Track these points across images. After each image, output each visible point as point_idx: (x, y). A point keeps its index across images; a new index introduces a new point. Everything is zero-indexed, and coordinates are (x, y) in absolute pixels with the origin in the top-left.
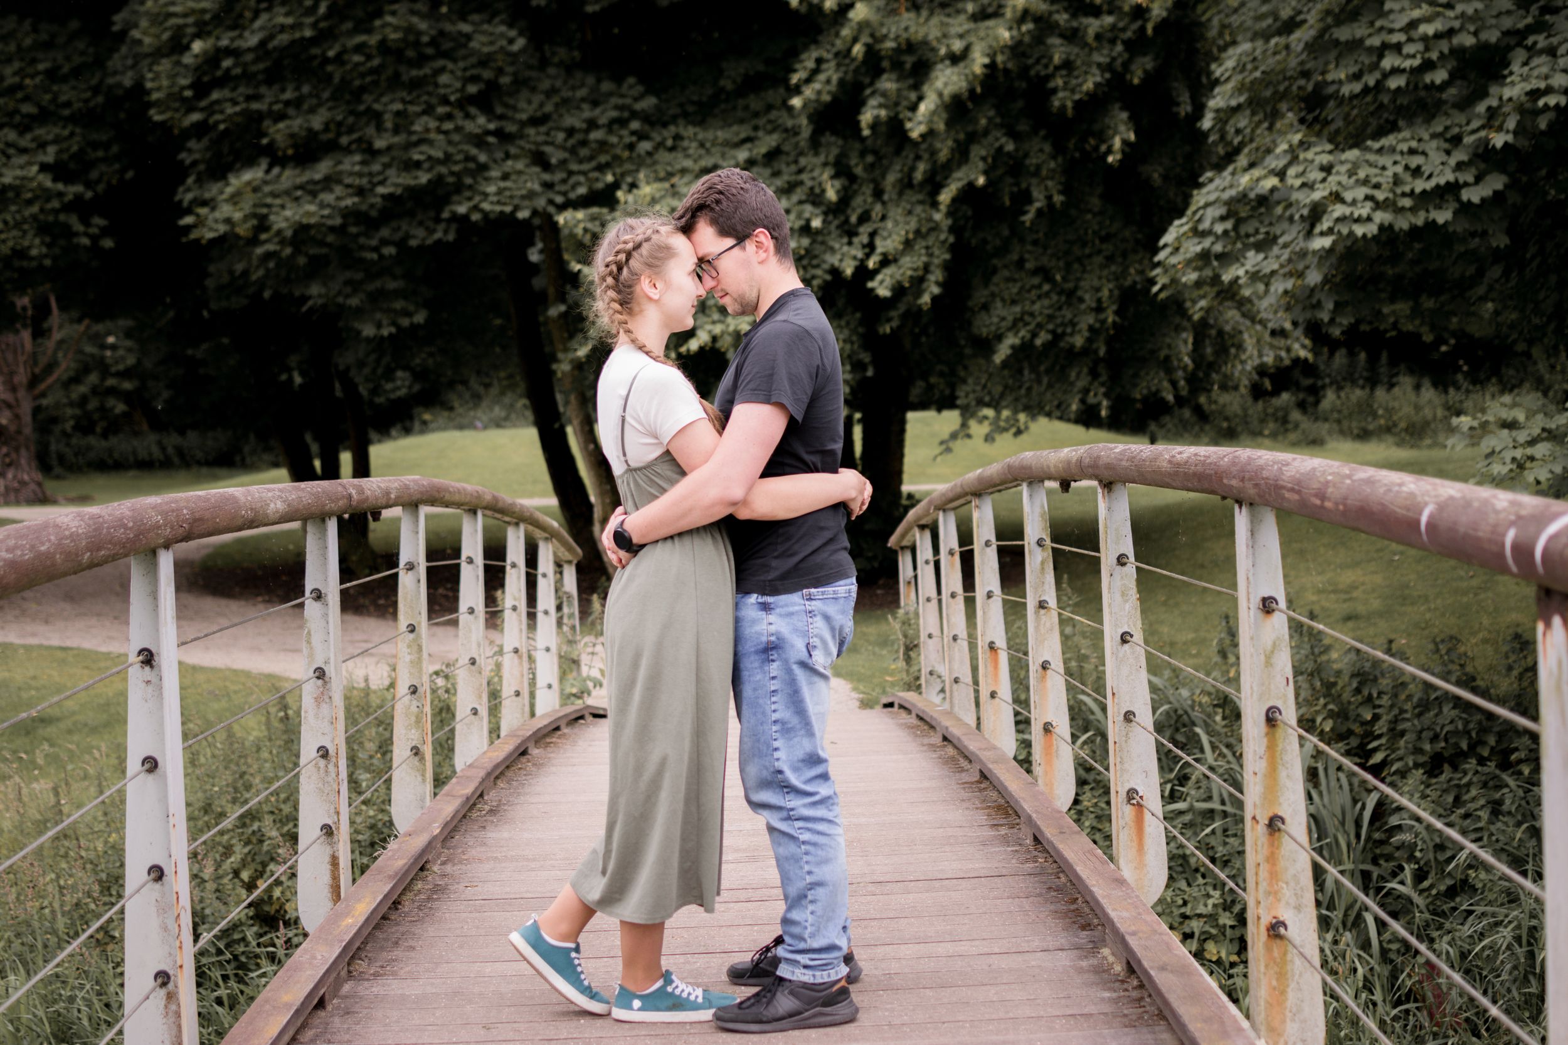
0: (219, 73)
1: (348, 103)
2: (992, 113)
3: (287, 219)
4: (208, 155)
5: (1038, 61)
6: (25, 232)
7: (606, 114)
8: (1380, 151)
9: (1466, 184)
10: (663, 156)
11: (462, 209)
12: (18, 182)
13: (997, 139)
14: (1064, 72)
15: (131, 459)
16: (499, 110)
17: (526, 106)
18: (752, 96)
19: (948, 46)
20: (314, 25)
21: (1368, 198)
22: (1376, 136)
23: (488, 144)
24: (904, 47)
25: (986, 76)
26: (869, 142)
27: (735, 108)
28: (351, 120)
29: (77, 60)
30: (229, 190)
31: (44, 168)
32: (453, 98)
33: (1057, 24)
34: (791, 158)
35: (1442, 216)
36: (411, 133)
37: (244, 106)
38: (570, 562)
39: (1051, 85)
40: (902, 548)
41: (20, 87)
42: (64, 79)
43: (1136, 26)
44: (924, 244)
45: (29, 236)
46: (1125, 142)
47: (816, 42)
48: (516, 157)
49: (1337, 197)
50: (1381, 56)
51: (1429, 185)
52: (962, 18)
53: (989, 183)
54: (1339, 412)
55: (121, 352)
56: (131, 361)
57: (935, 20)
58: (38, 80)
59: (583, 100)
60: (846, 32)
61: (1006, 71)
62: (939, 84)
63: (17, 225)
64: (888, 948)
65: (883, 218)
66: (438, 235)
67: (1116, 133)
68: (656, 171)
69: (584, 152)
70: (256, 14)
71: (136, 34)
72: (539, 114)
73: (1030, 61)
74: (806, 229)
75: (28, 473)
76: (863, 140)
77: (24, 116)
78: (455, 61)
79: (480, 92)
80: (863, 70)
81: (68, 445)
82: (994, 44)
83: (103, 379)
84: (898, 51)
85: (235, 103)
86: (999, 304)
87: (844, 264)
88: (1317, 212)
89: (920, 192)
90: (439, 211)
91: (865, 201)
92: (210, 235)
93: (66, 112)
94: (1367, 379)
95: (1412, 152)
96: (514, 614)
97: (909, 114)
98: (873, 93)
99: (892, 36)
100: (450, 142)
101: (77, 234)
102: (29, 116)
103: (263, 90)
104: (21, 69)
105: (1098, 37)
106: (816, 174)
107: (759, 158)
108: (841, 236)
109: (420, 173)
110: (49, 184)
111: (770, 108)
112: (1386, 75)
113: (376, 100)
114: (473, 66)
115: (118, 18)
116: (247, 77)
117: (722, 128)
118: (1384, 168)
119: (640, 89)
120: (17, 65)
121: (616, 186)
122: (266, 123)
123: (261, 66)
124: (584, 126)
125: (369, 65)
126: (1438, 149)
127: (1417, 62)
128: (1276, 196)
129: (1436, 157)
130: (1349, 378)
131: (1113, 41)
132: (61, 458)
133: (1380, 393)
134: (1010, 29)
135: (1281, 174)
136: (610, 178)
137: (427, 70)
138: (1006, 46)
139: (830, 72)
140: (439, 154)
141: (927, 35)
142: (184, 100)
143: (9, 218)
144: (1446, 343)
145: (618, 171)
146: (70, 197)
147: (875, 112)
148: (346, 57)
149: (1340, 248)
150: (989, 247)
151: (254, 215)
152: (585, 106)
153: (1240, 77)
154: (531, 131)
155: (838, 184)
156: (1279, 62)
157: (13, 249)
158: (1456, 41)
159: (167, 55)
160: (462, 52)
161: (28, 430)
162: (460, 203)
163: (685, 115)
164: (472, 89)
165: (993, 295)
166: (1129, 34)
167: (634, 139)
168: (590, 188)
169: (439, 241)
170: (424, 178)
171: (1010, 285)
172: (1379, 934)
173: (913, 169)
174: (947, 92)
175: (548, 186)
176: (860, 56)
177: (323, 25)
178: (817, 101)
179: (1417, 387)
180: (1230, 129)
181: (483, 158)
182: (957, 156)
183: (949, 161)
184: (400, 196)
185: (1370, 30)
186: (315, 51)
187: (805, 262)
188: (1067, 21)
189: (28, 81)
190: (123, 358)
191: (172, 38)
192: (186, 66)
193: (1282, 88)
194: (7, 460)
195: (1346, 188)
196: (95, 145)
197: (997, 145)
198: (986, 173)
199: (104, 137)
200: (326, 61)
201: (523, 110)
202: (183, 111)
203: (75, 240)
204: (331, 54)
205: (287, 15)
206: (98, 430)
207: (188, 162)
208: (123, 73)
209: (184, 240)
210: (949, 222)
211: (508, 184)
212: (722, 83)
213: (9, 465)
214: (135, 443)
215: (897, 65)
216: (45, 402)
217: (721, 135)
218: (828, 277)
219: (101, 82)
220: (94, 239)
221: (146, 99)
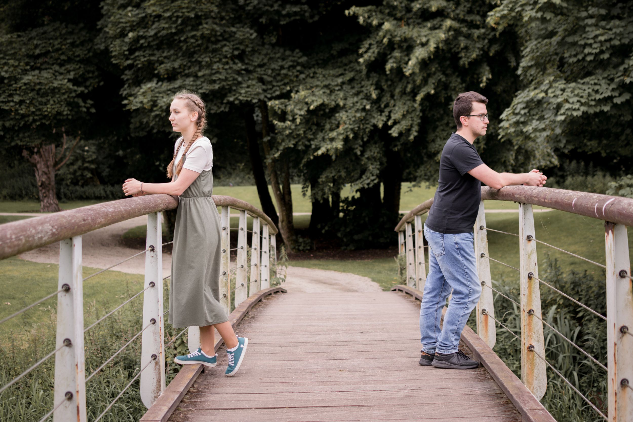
0: (139, 45)
1: (189, 57)
2: (437, 66)
3: (164, 102)
4: (133, 77)
5: (455, 46)
6: (61, 105)
7: (287, 64)
8: (583, 83)
9: (615, 97)
10: (309, 80)
11: (231, 99)
12: (59, 86)
13: (439, 76)
14: (465, 51)
15: (93, 195)
16: (246, 61)
17: (257, 60)
18: (344, 58)
19: (420, 40)
20: (176, 28)
21: (578, 101)
22: (582, 79)
23: (242, 74)
24: (403, 39)
25: (436, 52)
26: (389, 76)
27: (337, 62)
28: (189, 64)
29: (82, 38)
30: (142, 91)
31: (69, 80)
32: (229, 56)
33: (462, 32)
34: (359, 82)
35: (606, 109)
36: (212, 69)
37: (148, 58)
38: (273, 234)
39: (460, 55)
40: (400, 231)
41: (60, 49)
42: (77, 46)
43: (493, 34)
44: (410, 116)
45: (63, 107)
46: (488, 79)
47: (369, 37)
48: (253, 79)
49: (567, 101)
50: (584, 48)
51: (601, 97)
52: (426, 29)
53: (436, 93)
54: (573, 185)
55: (90, 153)
56: (94, 157)
57: (415, 30)
58: (67, 46)
59: (279, 58)
60: (381, 34)
61: (443, 50)
62: (417, 54)
63: (59, 102)
64: (398, 359)
65: (394, 106)
66: (222, 109)
67: (484, 75)
68: (306, 86)
69: (279, 78)
70: (153, 23)
71: (107, 29)
72: (262, 63)
73: (452, 46)
74: (364, 109)
75: (53, 200)
76: (387, 75)
77: (61, 60)
78: (229, 42)
79: (239, 54)
80: (387, 48)
81: (68, 189)
82: (439, 40)
83: (83, 164)
84: (401, 41)
85: (144, 57)
86: (439, 140)
87: (378, 123)
88: (559, 106)
89: (409, 96)
90: (223, 100)
91: (387, 99)
92: (134, 108)
93: (78, 59)
94: (584, 173)
95: (595, 84)
96: (255, 251)
97: (405, 66)
98: (391, 58)
99: (399, 35)
100: (227, 73)
101: (81, 107)
102: (64, 60)
103: (156, 52)
104: (61, 42)
105: (478, 37)
106: (368, 88)
107: (346, 81)
108: (377, 112)
109: (216, 85)
110: (71, 87)
111: (351, 62)
112: (586, 56)
113: (199, 57)
114: (237, 44)
115: (99, 23)
116: (150, 46)
117: (332, 70)
118: (584, 90)
119: (301, 54)
120: (59, 40)
121: (290, 91)
122: (156, 65)
123: (155, 43)
124: (279, 68)
125: (197, 43)
126: (605, 83)
127: (597, 51)
128: (544, 100)
129: (604, 86)
130: (577, 172)
131: (484, 39)
132: (65, 195)
133: (589, 178)
134: (445, 34)
135: (546, 92)
136: (288, 88)
137: (219, 46)
138: (443, 40)
139: (374, 49)
140: (223, 78)
141: (412, 35)
142: (125, 55)
143: (56, 100)
144: (616, 158)
145: (292, 85)
146: (79, 92)
147: (392, 65)
148: (188, 40)
149: (568, 120)
150: (435, 117)
151: (152, 100)
152: (279, 60)
153: (531, 55)
154: (259, 70)
155: (377, 92)
156: (547, 49)
157: (57, 112)
158: (612, 43)
159: (118, 38)
160: (233, 39)
161: (53, 183)
162: (231, 97)
163: (318, 64)
164: (236, 53)
165: (436, 136)
166: (490, 37)
167: (298, 73)
168: (281, 92)
169: (222, 111)
170: (217, 87)
171: (443, 132)
172: (579, 380)
173: (406, 87)
174: (420, 57)
175: (265, 91)
176: (386, 43)
177: (179, 27)
178: (369, 60)
179: (604, 176)
180: (528, 74)
181: (240, 79)
182: (423, 82)
183: (420, 84)
184: (208, 94)
185: (580, 38)
186: (176, 38)
187: (363, 122)
188: (466, 31)
189: (63, 47)
190: (91, 156)
191: (121, 31)
192: (126, 42)
193: (547, 59)
194: (45, 195)
195: (570, 97)
196: (89, 72)
197: (439, 78)
198: (434, 89)
199: (92, 69)
200: (180, 41)
201: (256, 62)
202: (124, 60)
203: (81, 109)
204: (182, 39)
205: (166, 23)
206: (80, 184)
207: (125, 79)
208: (101, 44)
209: (124, 109)
210: (420, 108)
211: (249, 89)
212: (332, 52)
213: (45, 197)
214: (94, 189)
215: (400, 47)
216: (59, 172)
217: (332, 72)
218: (372, 128)
219: (91, 47)
220: (88, 109)
221: (110, 55)
